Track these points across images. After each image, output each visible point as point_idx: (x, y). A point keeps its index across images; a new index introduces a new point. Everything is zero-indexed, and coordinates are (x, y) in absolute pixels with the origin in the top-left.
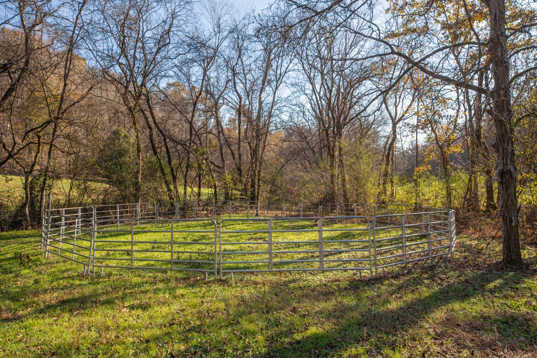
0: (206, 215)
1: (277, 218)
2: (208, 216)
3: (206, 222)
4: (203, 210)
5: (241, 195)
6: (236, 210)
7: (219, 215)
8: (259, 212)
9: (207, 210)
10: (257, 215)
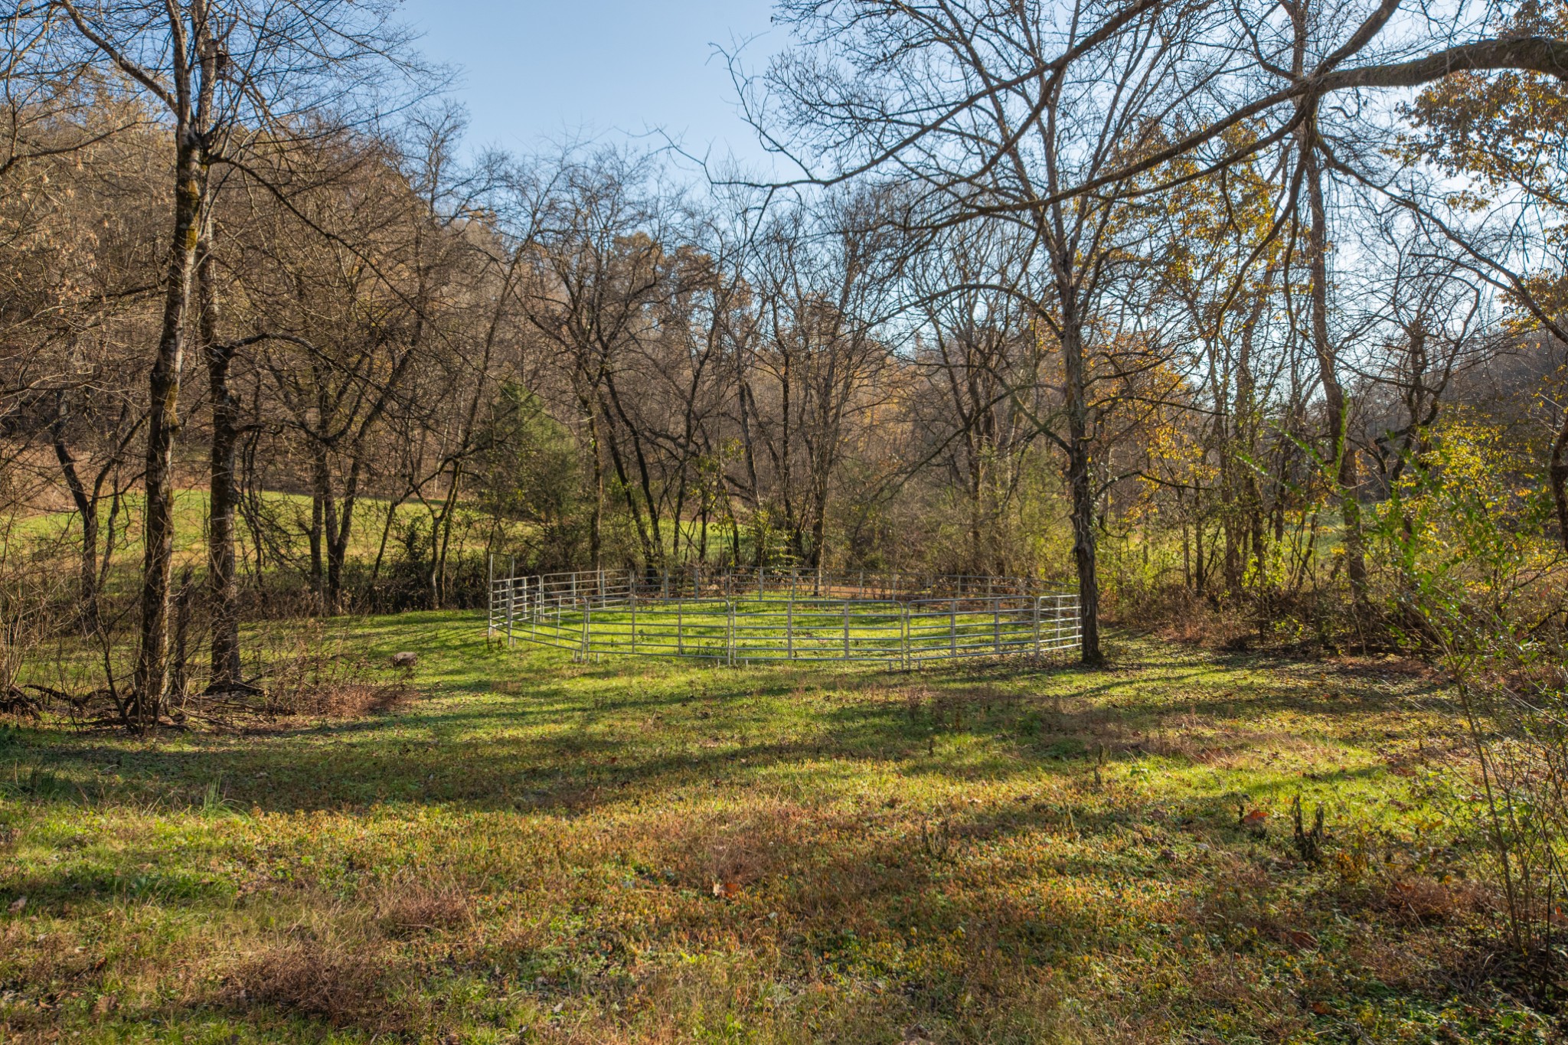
0: (717, 593)
1: (854, 600)
2: (719, 595)
3: (717, 605)
4: (711, 583)
5: (789, 552)
6: (774, 583)
7: (742, 592)
8: (821, 588)
9: (718, 583)
10: (816, 594)
